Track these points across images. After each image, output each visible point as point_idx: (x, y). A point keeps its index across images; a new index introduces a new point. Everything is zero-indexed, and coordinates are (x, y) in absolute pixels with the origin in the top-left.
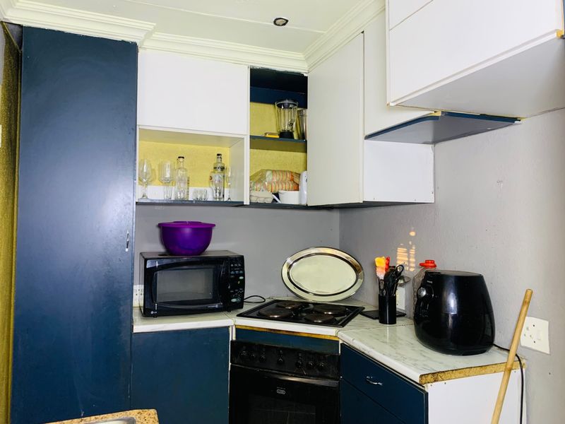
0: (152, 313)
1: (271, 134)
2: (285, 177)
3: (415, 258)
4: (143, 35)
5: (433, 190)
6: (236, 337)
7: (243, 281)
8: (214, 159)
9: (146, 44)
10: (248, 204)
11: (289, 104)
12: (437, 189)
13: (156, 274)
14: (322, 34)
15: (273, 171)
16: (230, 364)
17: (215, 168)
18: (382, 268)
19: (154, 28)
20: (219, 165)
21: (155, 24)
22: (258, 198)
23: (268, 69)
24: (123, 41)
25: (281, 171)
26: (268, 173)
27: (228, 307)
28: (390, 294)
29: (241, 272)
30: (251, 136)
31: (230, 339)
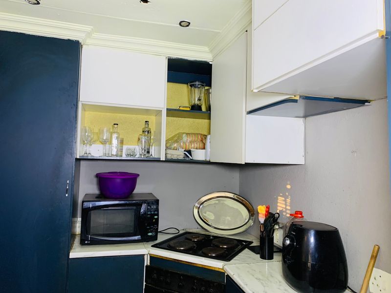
0: (86, 242)
1: (184, 107)
2: (196, 139)
3: (290, 206)
4: (83, 35)
5: (303, 154)
6: (150, 263)
7: (157, 219)
8: (143, 125)
9: (89, 41)
10: (164, 160)
11: (199, 84)
12: (307, 154)
13: (90, 214)
14: (219, 32)
15: (187, 134)
16: (144, 283)
17: (143, 131)
18: (263, 215)
19: (92, 29)
20: (147, 129)
21: (91, 27)
22: (173, 155)
23: (181, 59)
24: (69, 40)
25: (194, 134)
26: (184, 135)
27: (145, 239)
28: (269, 236)
29: (156, 213)
30: (167, 109)
31: (145, 264)
